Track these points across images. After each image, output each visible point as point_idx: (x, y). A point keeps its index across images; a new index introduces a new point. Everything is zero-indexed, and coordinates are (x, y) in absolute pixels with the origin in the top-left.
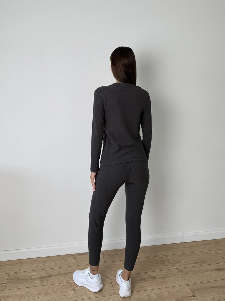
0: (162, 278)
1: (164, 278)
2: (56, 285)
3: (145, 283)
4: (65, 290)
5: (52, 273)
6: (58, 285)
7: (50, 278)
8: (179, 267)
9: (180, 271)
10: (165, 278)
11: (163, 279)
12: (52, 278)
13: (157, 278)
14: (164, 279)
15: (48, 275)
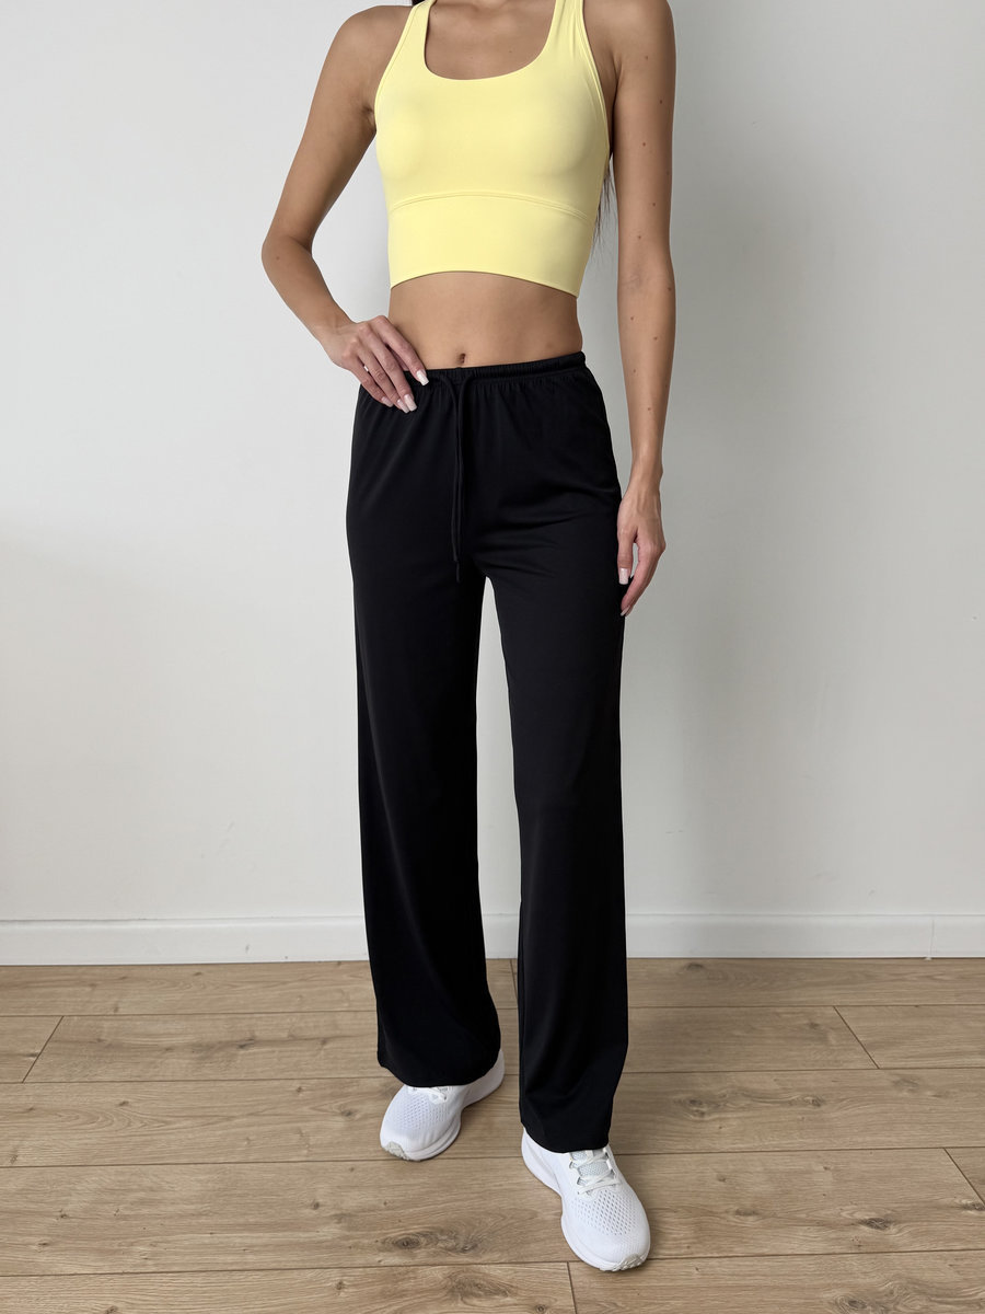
0: (807, 1101)
1: (817, 1103)
2: (265, 1083)
3: (711, 1118)
4: (306, 1109)
5: (257, 1034)
6: (276, 1083)
7: (242, 1052)
8: (902, 1064)
9: (908, 1082)
10: (823, 1108)
11: (810, 1108)
12: (254, 1053)
13: (782, 1103)
14: (818, 1109)
15: (235, 1038)
